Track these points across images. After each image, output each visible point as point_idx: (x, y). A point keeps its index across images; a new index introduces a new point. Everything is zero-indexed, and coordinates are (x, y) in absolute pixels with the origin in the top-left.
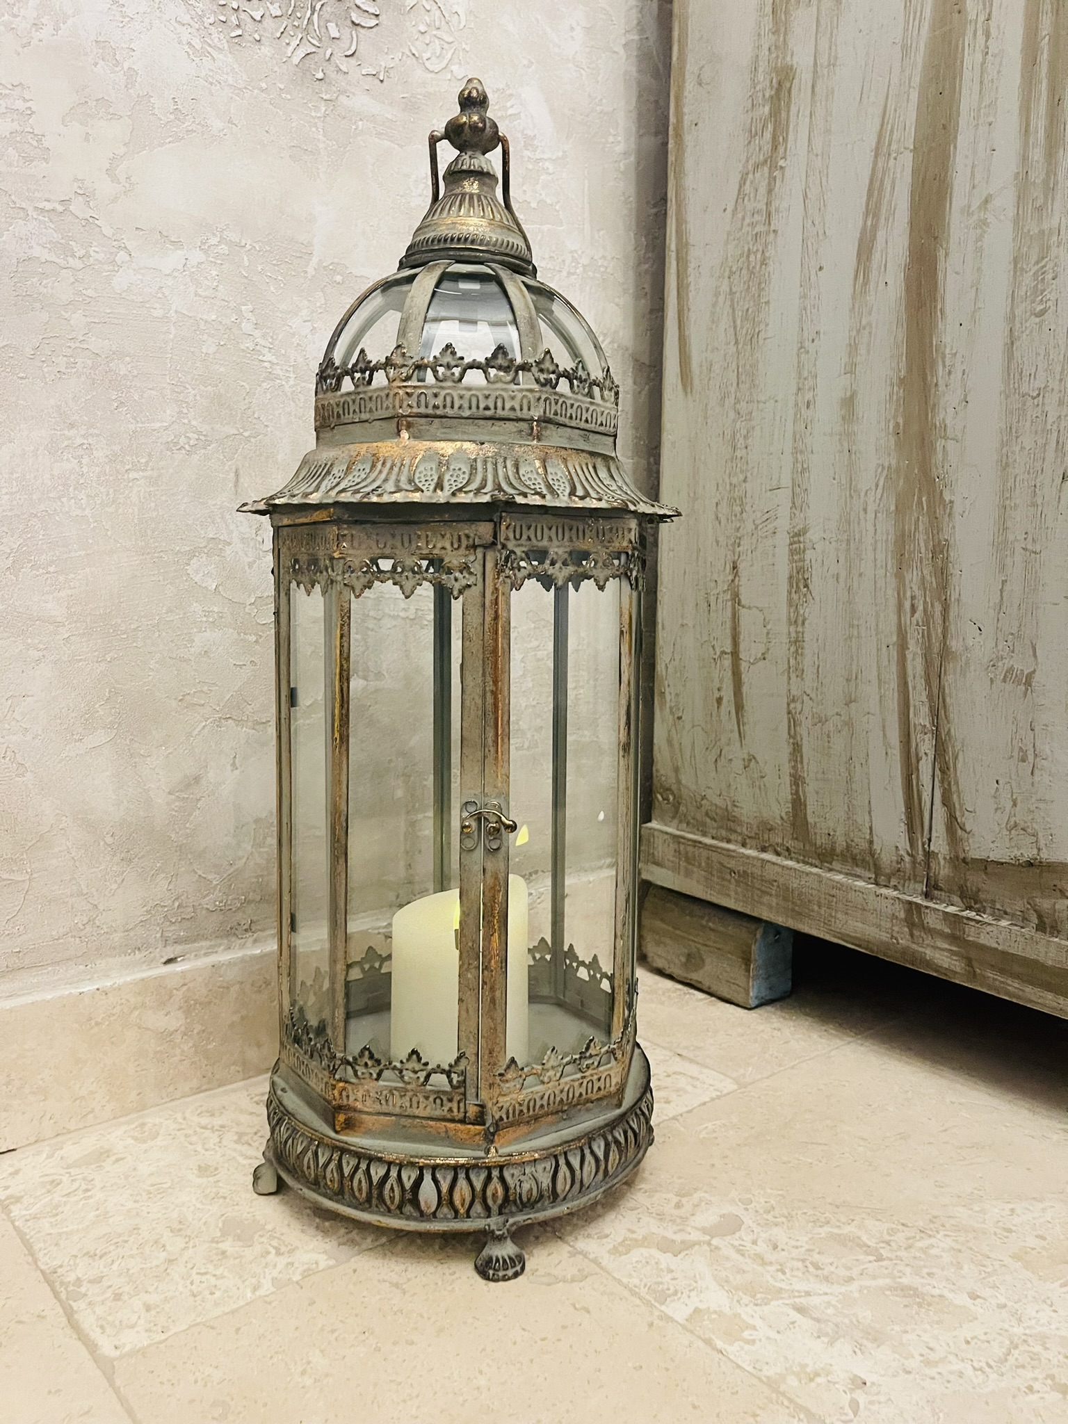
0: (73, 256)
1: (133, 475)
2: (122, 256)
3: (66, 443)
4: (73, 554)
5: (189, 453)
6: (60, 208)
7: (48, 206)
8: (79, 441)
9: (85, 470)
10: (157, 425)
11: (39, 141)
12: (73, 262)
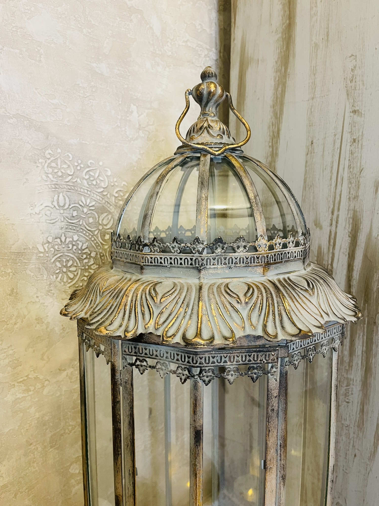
0: (30, 391)
1: (51, 450)
2: (47, 382)
3: (29, 451)
4: (33, 483)
5: (69, 434)
6: (26, 378)
7: (22, 380)
8: (33, 448)
9: (36, 456)
10: (58, 430)
11: (18, 361)
12: (30, 393)
